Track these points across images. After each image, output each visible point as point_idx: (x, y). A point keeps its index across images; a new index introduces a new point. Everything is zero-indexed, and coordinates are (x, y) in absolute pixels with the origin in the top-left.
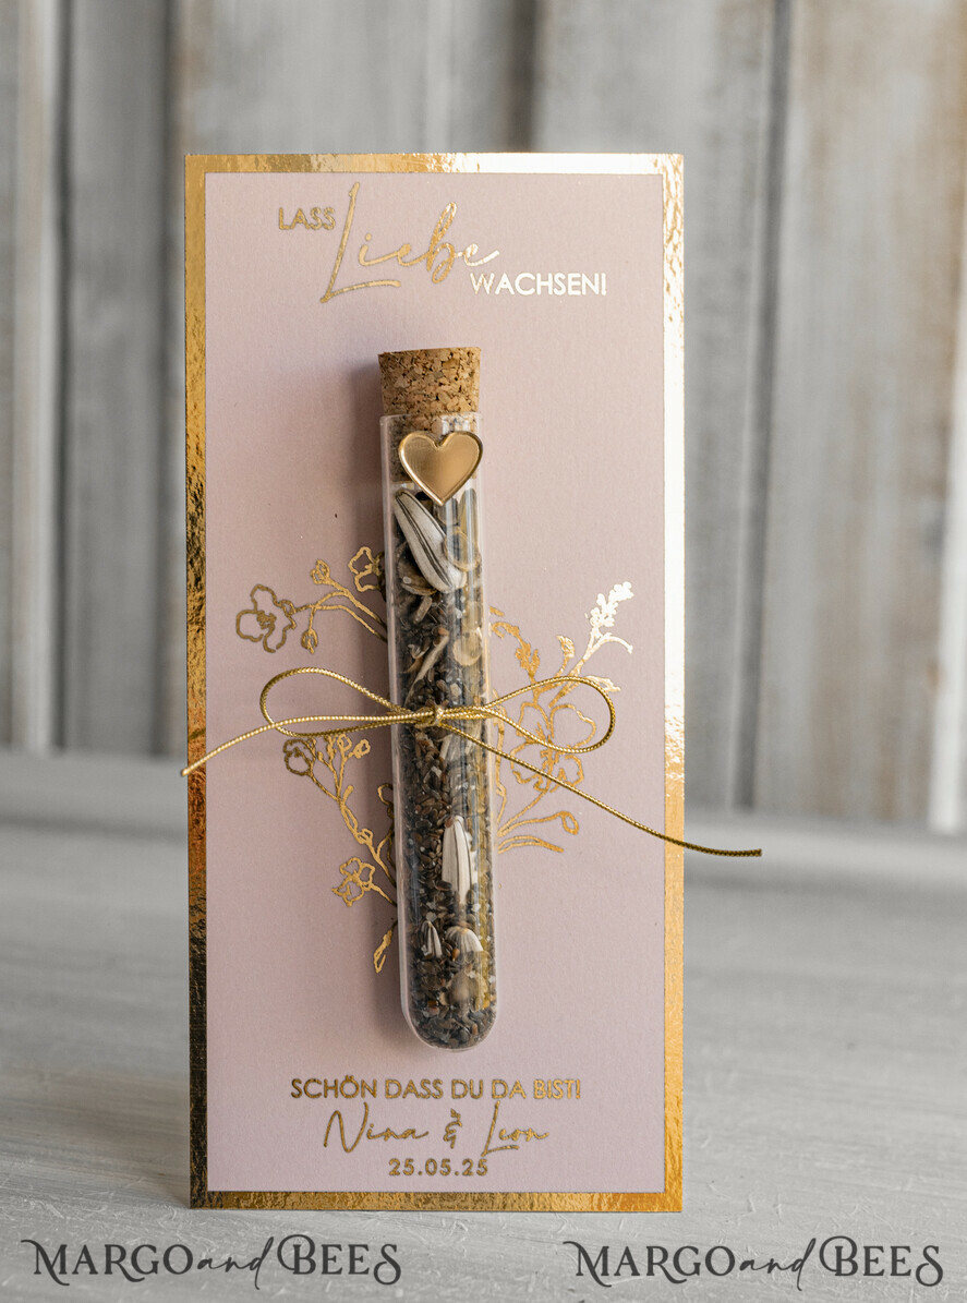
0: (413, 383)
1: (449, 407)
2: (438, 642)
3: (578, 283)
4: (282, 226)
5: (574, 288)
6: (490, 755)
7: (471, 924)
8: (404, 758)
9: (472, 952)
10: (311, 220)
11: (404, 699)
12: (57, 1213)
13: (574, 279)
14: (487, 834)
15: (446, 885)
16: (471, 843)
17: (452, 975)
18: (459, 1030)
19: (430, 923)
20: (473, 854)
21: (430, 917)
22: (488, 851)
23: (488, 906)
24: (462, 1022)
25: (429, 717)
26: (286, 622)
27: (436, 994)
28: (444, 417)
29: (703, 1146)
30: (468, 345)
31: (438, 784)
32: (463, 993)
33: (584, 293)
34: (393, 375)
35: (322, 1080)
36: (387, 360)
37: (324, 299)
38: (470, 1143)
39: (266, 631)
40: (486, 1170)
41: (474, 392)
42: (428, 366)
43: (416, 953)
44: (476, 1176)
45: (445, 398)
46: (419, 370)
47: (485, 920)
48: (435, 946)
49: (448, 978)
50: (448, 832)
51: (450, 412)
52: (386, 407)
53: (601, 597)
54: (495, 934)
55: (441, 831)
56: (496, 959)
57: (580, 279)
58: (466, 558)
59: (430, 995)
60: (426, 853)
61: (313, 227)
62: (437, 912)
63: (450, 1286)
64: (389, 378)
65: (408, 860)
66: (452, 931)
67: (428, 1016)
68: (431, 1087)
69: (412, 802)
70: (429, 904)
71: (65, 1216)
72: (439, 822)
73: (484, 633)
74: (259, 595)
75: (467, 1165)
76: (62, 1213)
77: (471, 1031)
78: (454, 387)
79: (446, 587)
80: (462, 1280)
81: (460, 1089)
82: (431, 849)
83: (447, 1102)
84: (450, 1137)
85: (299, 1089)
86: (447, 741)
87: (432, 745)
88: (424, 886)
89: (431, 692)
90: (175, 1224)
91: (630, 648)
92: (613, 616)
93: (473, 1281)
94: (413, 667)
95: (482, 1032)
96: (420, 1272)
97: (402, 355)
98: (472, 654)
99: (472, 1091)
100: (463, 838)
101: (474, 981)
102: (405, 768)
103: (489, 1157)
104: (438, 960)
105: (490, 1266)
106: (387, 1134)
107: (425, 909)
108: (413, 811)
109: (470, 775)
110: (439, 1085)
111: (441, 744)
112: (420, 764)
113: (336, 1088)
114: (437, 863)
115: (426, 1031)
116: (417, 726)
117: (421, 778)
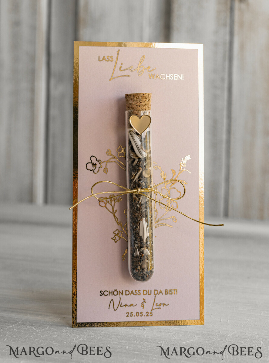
0: (134, 102)
1: (143, 108)
2: (139, 171)
3: (176, 77)
4: (99, 60)
5: (175, 78)
6: (153, 201)
7: (147, 248)
8: (130, 202)
9: (147, 255)
10: (107, 59)
11: (130, 186)
12: (35, 329)
13: (175, 76)
14: (152, 223)
15: (140, 237)
16: (147, 225)
17: (142, 261)
18: (143, 276)
19: (136, 247)
20: (148, 228)
21: (136, 245)
22: (152, 227)
23: (152, 242)
24: (144, 274)
25: (136, 191)
26: (100, 166)
27: (137, 266)
28: (142, 111)
29: (209, 305)
30: (148, 93)
31: (139, 209)
32: (145, 266)
33: (178, 79)
34: (128, 100)
35: (108, 291)
36: (127, 96)
37: (110, 80)
38: (148, 307)
39: (94, 168)
40: (152, 315)
41: (150, 105)
42: (137, 98)
43: (132, 255)
44: (149, 316)
45: (142, 106)
46: (135, 99)
47: (151, 246)
48: (137, 253)
49: (141, 262)
50: (141, 222)
51: (143, 110)
52: (127, 108)
53: (182, 159)
54: (154, 250)
55: (139, 222)
56: (154, 257)
57: (177, 76)
58: (147, 149)
59: (136, 267)
60: (135, 228)
61: (107, 61)
62: (138, 244)
63: (141, 345)
64: (127, 101)
65: (131, 230)
66: (142, 249)
67: (135, 273)
68: (137, 292)
69: (132, 214)
70: (136, 242)
71: (37, 330)
72: (139, 220)
73: (151, 169)
74: (92, 158)
75: (147, 313)
76: (36, 329)
77: (147, 276)
78: (144, 103)
79: (142, 157)
80: (144, 343)
81: (145, 292)
82: (136, 227)
83: (142, 296)
84: (143, 306)
85: (102, 293)
86: (141, 198)
87: (137, 199)
88: (135, 237)
89: (137, 184)
90: (67, 331)
91: (190, 172)
92: (186, 164)
93: (147, 344)
94: (133, 178)
95: (149, 277)
96: (133, 341)
97: (131, 95)
98: (148, 174)
99: (148, 293)
100: (145, 224)
101: (148, 263)
102: (130, 205)
103: (153, 311)
104: (138, 257)
105: (152, 339)
106: (126, 305)
107: (135, 243)
108: (132, 217)
109: (148, 207)
110: (139, 291)
111: (140, 198)
112: (134, 204)
113: (112, 293)
114: (138, 231)
115: (135, 277)
116: (133, 194)
117: (134, 207)
